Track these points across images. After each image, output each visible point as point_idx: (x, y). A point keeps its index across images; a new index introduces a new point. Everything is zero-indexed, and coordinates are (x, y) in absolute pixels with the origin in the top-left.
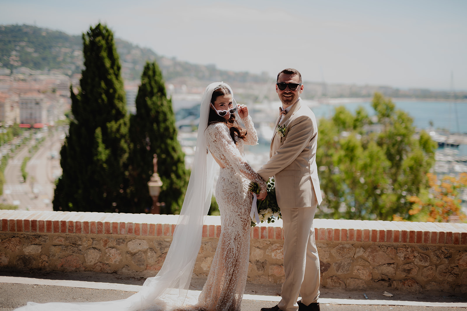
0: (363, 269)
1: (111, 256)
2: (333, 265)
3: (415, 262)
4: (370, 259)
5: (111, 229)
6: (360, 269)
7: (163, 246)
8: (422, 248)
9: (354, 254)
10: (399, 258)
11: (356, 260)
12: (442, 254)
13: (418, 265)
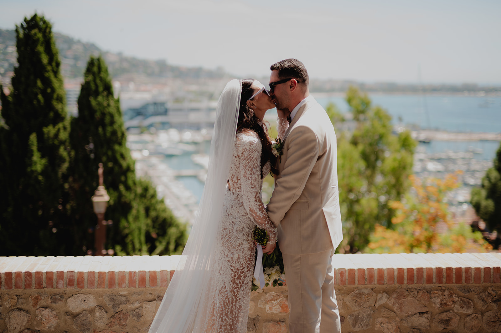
0: (387, 323)
1: (43, 319)
2: (348, 319)
3: (454, 310)
4: (396, 308)
5: (43, 281)
6: (383, 323)
7: (116, 302)
8: (462, 290)
9: (374, 302)
10: (434, 305)
11: (377, 310)
12: (488, 297)
13: (459, 313)
